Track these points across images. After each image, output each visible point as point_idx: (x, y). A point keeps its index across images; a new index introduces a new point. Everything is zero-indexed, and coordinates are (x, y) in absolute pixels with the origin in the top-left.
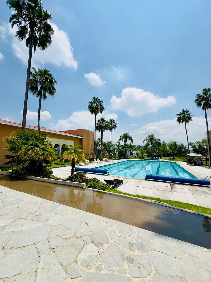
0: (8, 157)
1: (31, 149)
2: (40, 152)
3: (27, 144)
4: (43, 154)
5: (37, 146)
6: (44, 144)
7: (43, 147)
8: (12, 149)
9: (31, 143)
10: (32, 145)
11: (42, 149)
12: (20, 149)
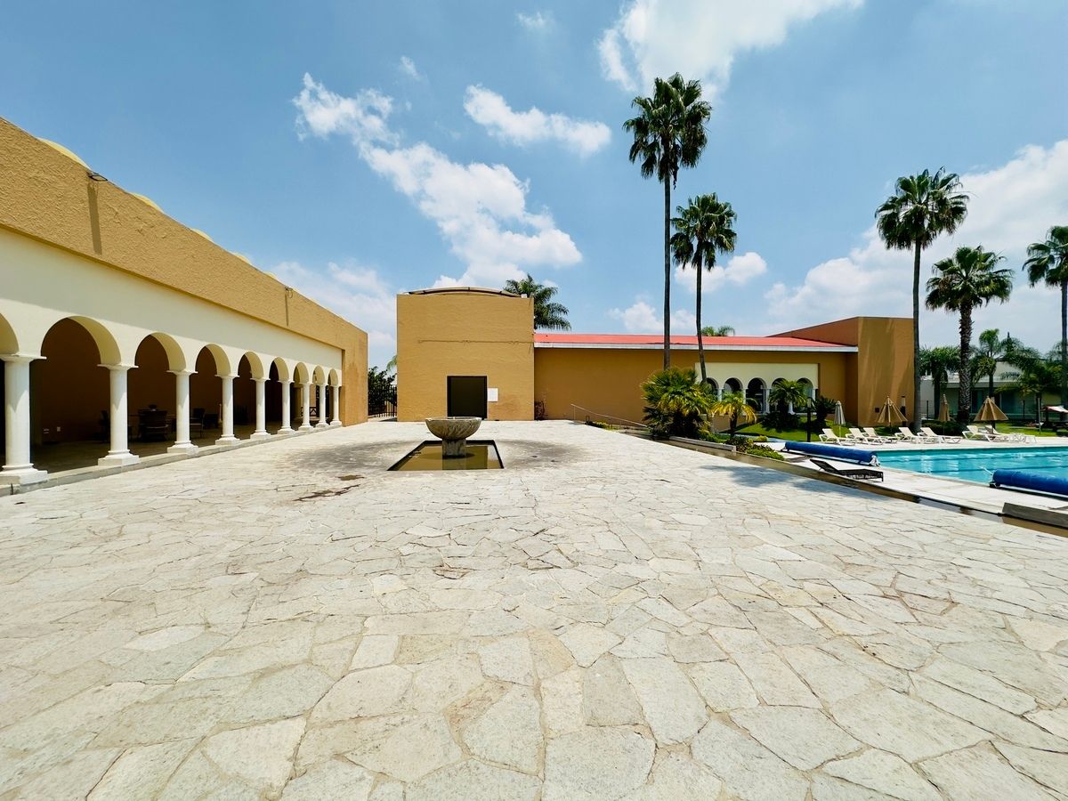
0: (647, 410)
1: (673, 398)
2: (685, 403)
3: (666, 391)
4: (688, 406)
5: (679, 394)
6: (690, 390)
7: (688, 395)
8: (651, 399)
9: (672, 390)
10: (673, 393)
11: (687, 398)
12: (659, 399)
